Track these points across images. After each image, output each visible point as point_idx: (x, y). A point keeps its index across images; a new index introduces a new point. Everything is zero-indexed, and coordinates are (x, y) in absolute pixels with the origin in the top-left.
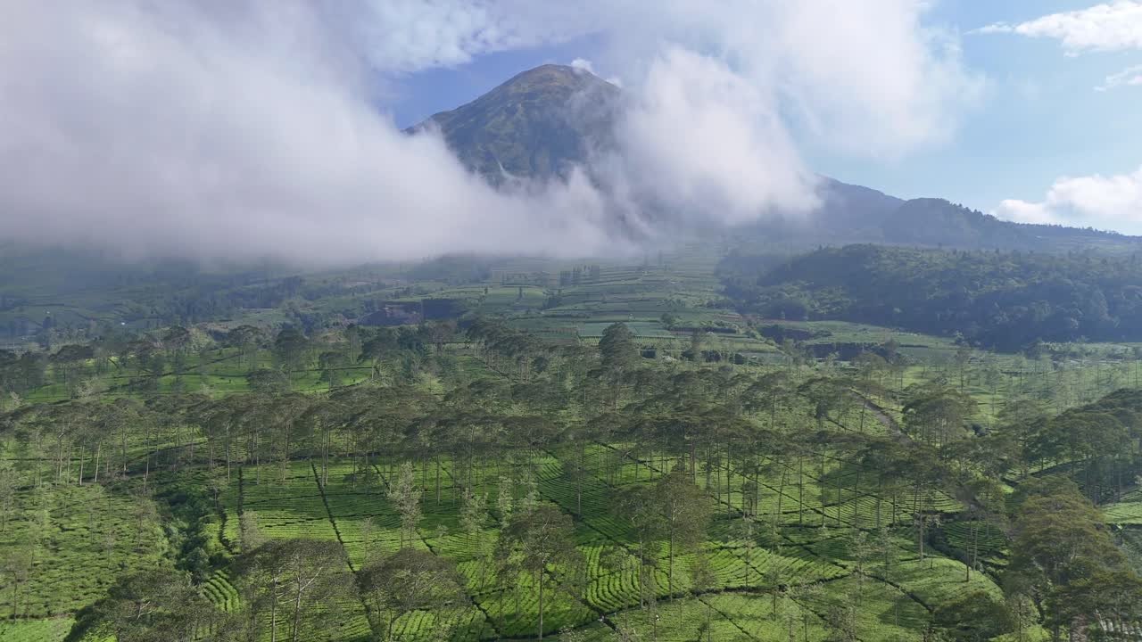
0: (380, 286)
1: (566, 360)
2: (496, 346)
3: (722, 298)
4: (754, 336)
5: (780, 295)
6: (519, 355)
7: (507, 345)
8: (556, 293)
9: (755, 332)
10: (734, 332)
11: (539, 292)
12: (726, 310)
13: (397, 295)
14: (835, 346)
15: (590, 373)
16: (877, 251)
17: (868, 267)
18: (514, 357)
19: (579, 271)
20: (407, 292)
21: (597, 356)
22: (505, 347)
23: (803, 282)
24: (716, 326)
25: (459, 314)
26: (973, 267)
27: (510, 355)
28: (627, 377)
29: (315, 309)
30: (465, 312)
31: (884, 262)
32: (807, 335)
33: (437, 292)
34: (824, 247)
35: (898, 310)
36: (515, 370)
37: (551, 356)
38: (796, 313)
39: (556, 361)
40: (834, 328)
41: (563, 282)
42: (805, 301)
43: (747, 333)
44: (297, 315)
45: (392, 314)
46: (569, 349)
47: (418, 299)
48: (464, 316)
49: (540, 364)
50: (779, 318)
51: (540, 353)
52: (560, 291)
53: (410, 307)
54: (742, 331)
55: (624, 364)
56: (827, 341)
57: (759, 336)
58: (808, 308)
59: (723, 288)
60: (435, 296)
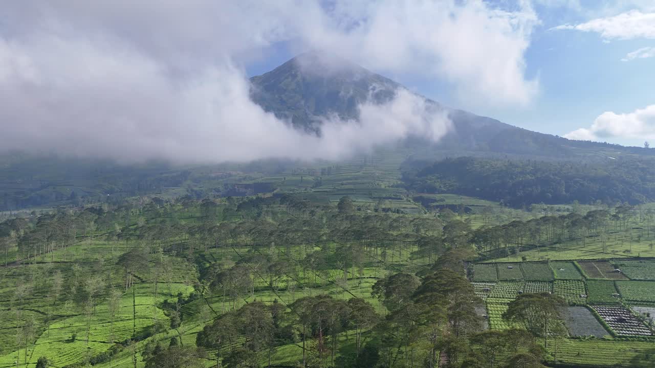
0: (230, 175)
1: (323, 211)
2: (294, 206)
3: (399, 182)
4: (409, 201)
5: (426, 182)
6: (304, 209)
7: (298, 205)
8: (319, 179)
9: (410, 199)
10: (402, 199)
11: (311, 178)
12: (401, 189)
13: (240, 180)
14: (445, 206)
15: (333, 216)
16: (472, 160)
17: (467, 168)
18: (302, 210)
19: (331, 168)
20: (245, 179)
21: (337, 210)
22: (298, 207)
23: (437, 175)
24: (393, 197)
25: (273, 190)
26: (514, 169)
27: (300, 209)
28: (347, 218)
29: (201, 187)
30: (275, 189)
31: (475, 166)
32: (435, 201)
33: (260, 178)
34: (448, 158)
35: (478, 189)
36: (302, 216)
37: (317, 210)
38: (432, 190)
39: (319, 212)
40: (446, 197)
41: (323, 173)
42: (437, 185)
43: (407, 200)
44: (192, 190)
45: (238, 190)
46: (325, 207)
47: (251, 182)
48: (275, 192)
49: (312, 213)
50: (423, 192)
51: (313, 209)
52: (321, 178)
53: (247, 186)
54: (405, 199)
55: (346, 213)
56: (441, 203)
57: (412, 201)
58: (438, 187)
59: (401, 177)
60: (260, 181)
